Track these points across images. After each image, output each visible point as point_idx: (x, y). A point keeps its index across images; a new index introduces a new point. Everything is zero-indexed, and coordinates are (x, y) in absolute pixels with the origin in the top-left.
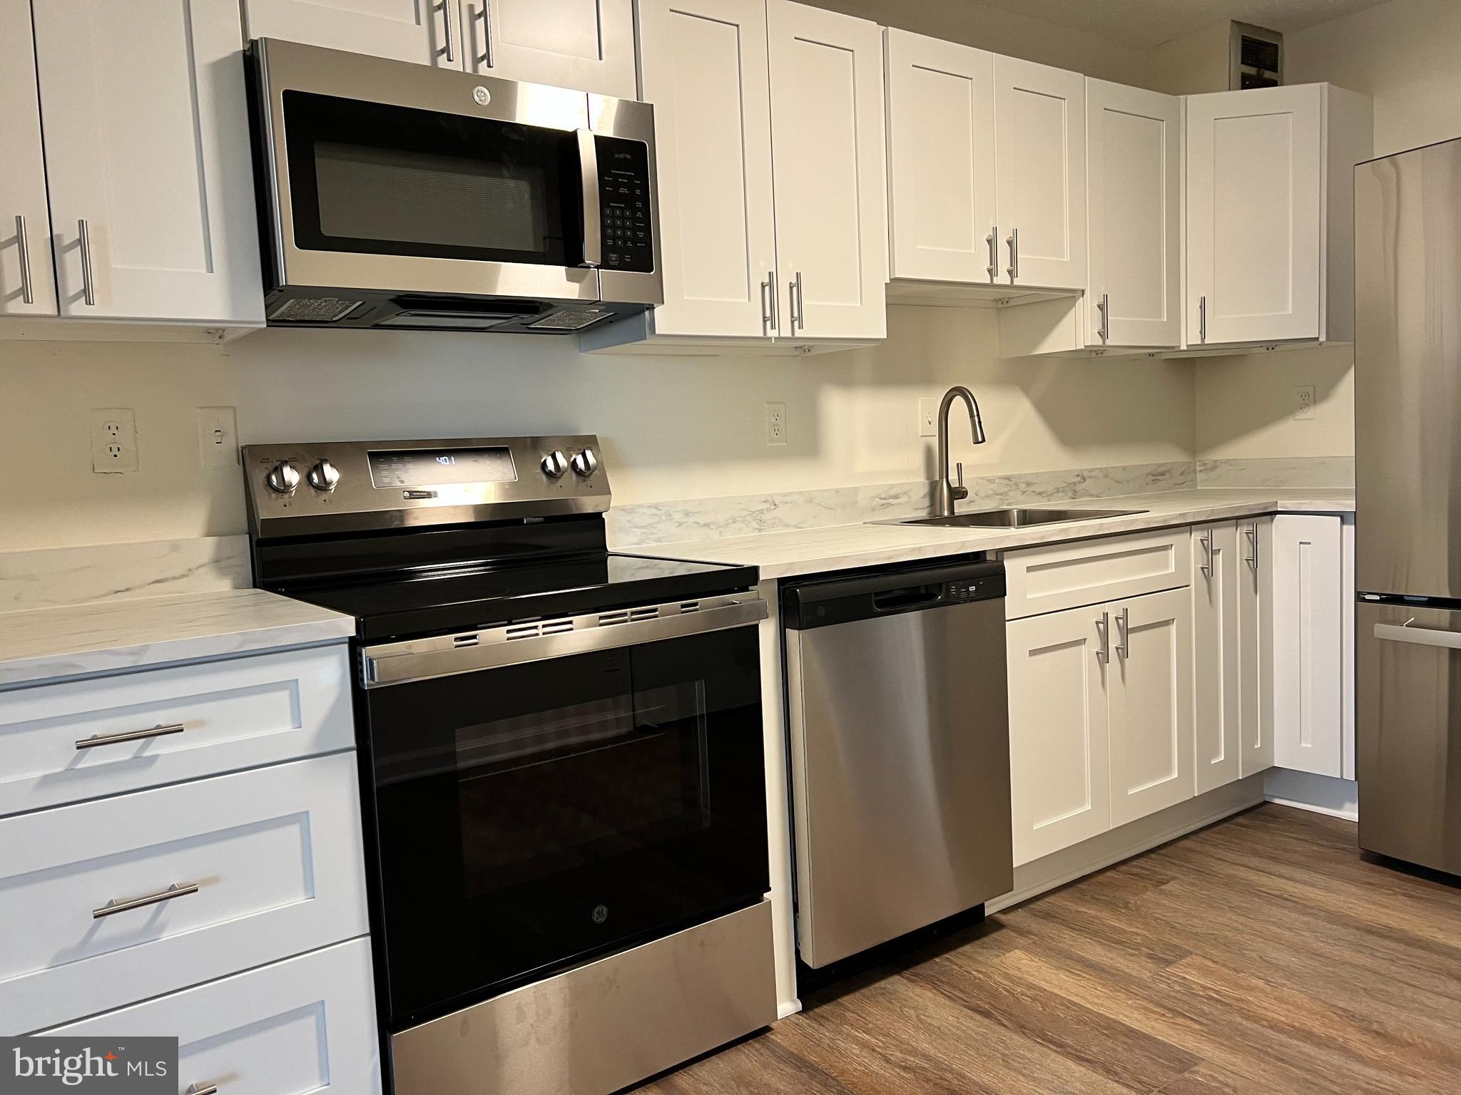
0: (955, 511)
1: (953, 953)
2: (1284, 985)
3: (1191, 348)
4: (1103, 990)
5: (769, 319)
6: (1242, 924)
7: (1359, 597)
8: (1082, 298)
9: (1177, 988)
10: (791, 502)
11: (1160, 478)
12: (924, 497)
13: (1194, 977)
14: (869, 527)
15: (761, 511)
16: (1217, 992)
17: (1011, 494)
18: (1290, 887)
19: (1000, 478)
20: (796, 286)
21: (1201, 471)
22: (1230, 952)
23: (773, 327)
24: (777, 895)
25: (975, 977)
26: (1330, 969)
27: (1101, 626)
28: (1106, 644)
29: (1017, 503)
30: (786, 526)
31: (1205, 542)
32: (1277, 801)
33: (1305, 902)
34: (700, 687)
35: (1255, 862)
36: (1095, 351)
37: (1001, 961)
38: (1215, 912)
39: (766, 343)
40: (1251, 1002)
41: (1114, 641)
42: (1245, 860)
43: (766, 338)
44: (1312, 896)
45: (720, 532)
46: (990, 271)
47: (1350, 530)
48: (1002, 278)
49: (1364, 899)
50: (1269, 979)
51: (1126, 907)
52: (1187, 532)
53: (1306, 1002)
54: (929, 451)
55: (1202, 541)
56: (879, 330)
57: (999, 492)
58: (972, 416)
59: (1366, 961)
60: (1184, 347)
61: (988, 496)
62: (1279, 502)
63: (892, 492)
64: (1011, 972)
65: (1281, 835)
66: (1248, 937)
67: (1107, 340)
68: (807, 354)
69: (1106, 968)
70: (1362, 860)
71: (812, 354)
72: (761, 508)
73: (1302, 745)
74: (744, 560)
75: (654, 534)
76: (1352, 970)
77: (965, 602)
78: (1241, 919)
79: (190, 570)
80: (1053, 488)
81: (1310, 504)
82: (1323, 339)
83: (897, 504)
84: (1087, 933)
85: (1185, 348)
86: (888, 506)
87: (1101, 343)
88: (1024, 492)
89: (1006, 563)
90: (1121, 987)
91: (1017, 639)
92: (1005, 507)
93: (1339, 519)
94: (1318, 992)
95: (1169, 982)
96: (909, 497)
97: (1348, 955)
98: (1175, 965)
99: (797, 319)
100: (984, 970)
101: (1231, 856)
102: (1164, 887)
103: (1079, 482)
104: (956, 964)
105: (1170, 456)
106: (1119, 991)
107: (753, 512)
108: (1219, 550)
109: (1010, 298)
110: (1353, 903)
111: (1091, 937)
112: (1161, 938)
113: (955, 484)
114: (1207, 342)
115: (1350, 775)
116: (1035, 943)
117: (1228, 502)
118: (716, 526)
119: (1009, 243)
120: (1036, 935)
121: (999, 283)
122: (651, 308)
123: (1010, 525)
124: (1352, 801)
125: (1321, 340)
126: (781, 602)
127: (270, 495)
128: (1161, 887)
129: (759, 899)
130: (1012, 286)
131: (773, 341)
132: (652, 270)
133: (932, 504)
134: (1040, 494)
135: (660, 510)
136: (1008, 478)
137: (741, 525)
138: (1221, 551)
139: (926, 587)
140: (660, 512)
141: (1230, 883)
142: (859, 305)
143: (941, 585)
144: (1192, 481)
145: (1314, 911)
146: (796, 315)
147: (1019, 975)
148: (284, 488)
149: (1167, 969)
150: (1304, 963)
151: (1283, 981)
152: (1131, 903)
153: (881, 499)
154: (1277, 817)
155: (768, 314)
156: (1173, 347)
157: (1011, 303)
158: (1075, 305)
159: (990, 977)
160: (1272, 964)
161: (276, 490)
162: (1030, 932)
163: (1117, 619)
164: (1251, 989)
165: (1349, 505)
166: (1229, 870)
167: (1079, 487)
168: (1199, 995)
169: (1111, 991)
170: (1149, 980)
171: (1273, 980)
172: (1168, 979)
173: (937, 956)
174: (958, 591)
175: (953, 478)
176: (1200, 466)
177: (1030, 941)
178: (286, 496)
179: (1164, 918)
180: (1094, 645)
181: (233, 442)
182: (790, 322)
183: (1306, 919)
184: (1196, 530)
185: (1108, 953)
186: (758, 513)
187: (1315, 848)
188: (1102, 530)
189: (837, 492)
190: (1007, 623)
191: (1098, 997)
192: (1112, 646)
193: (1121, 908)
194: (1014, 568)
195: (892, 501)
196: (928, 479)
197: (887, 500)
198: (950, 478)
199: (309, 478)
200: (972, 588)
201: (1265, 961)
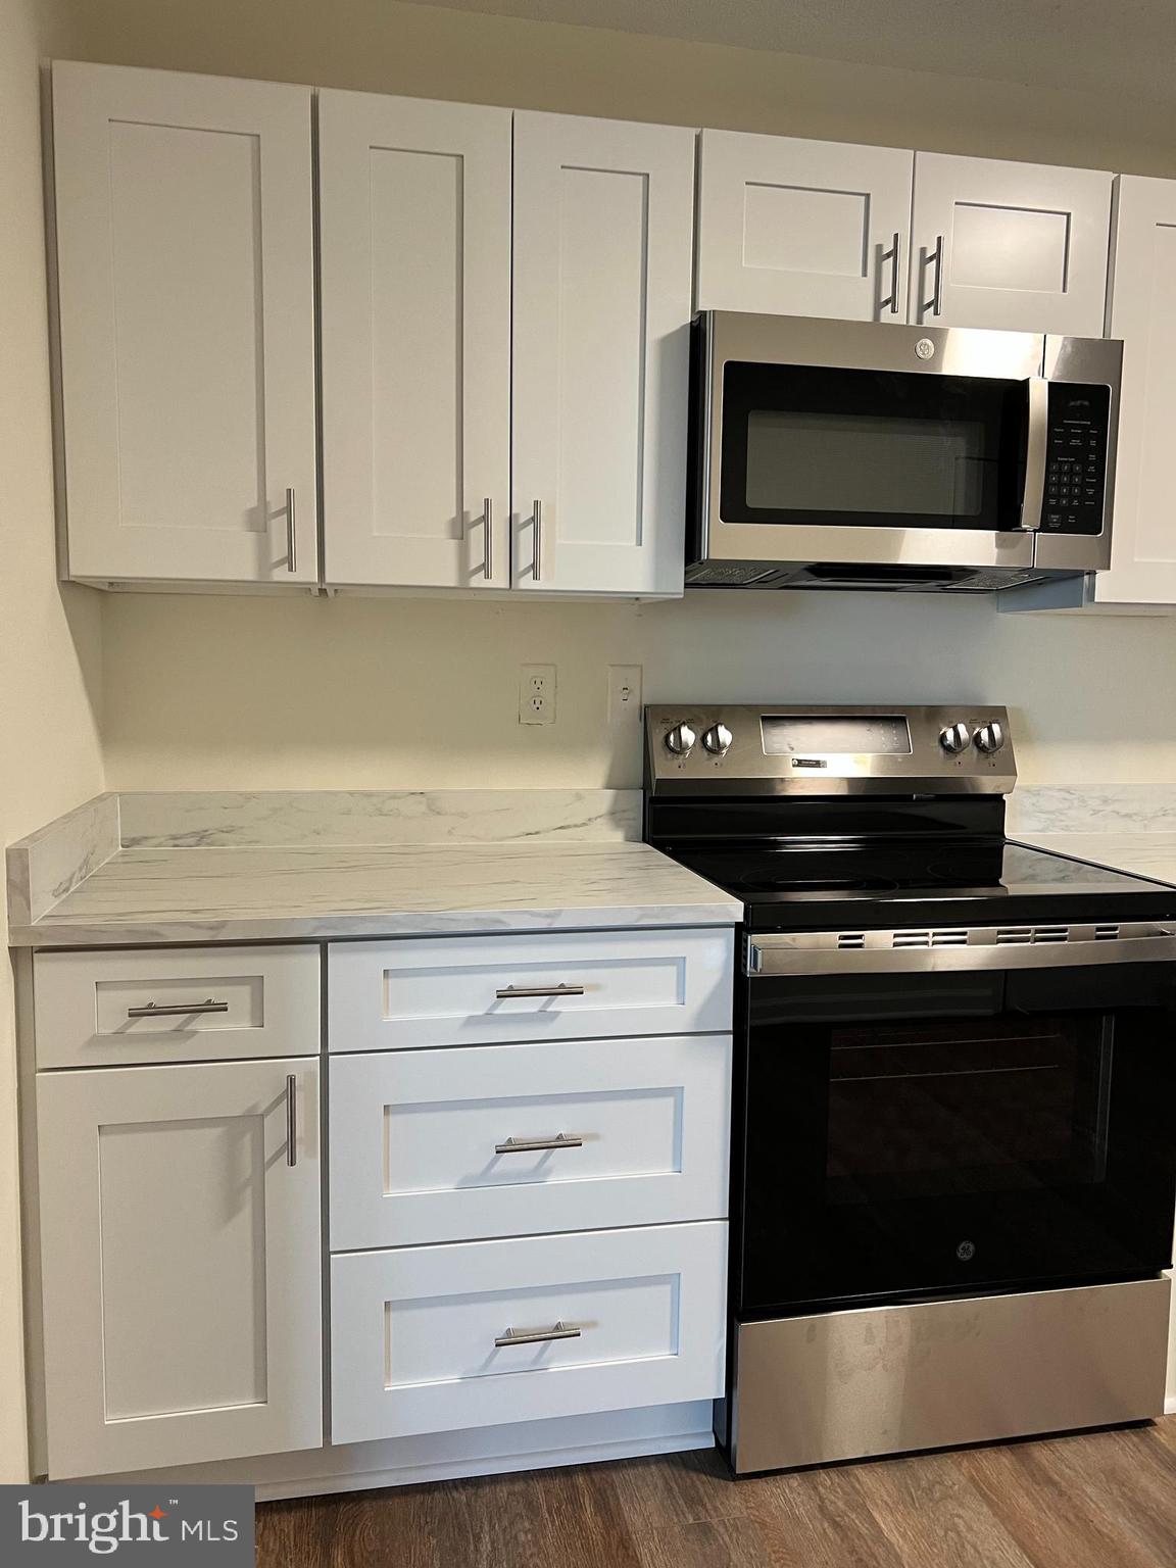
75: (1063, 821)
79: (590, 820)
118: (1141, 818)
122: (1092, 573)
127: (666, 755)
129: (1154, 1274)
132: (1100, 532)
135: (1072, 794)
137: (1172, 819)
140: (1073, 796)
148: (680, 749)
161: (672, 750)
178: (681, 757)
181: (638, 699)
199: (704, 739)
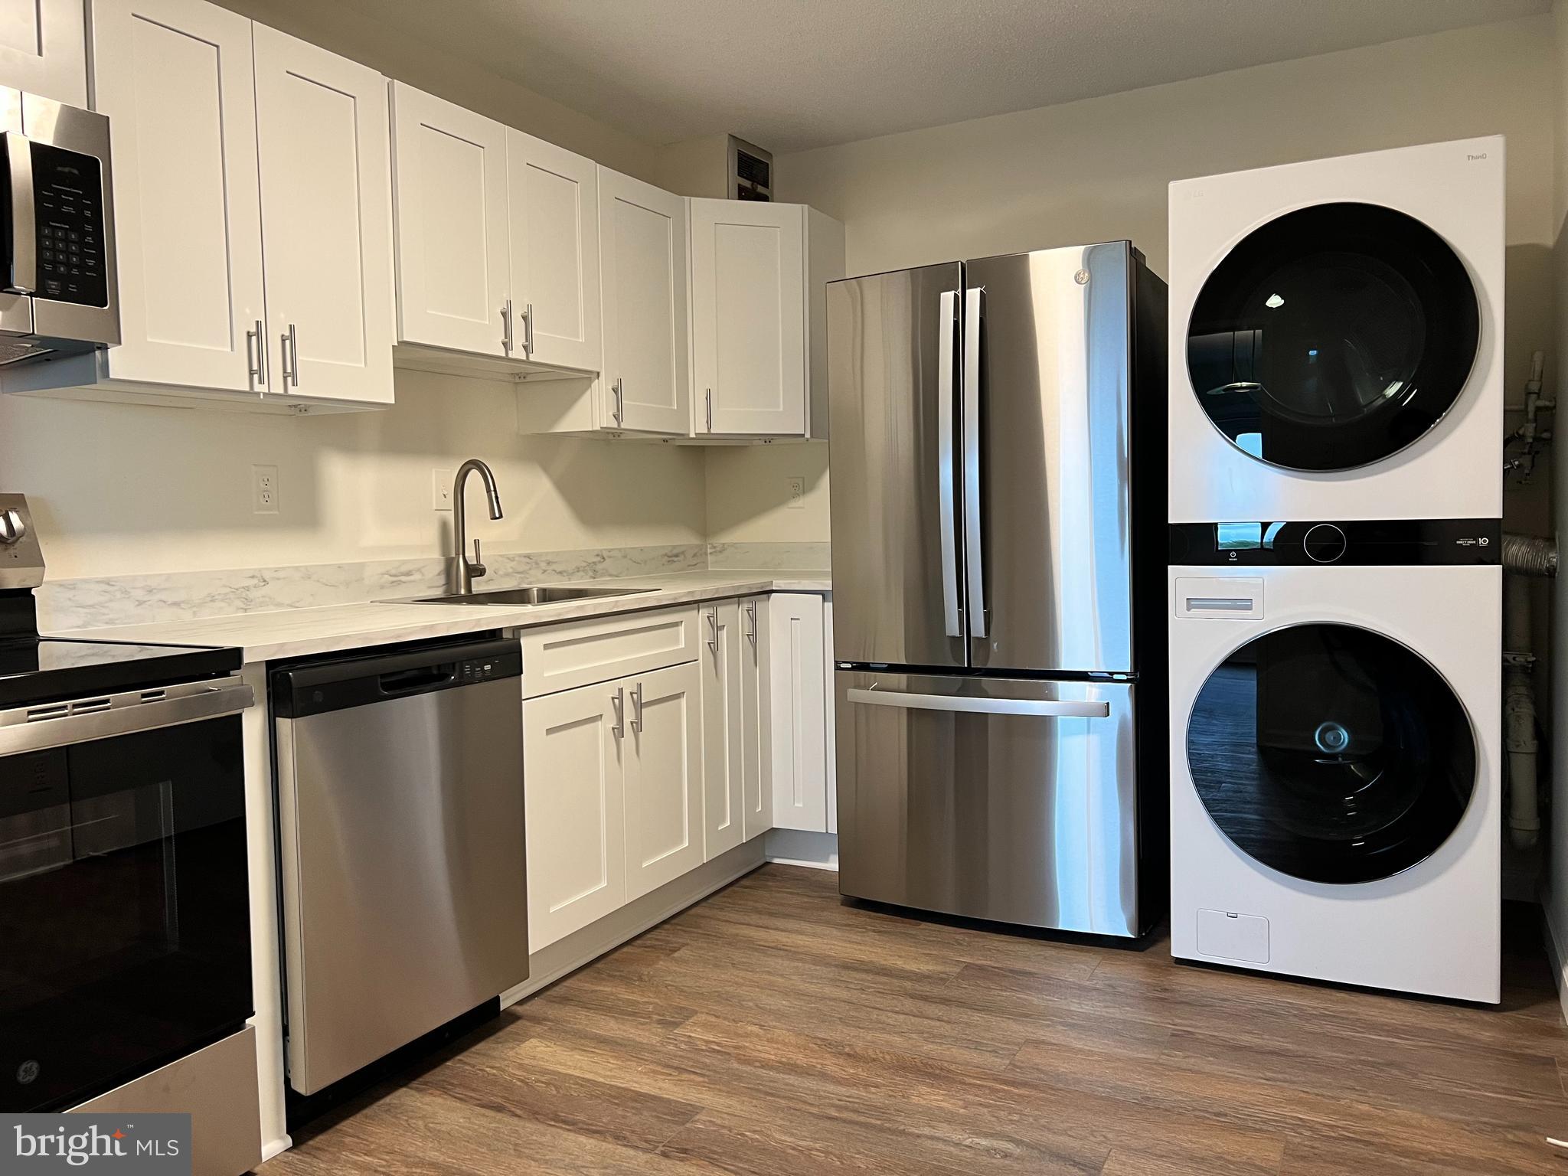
0: (473, 590)
1: (466, 1053)
2: (775, 1027)
3: (700, 436)
4: (615, 1062)
5: (255, 372)
6: (742, 978)
7: (837, 668)
8: (597, 380)
9: (683, 1046)
10: (284, 578)
11: (675, 559)
12: (439, 574)
13: (698, 1034)
14: (377, 606)
15: (247, 588)
16: (718, 1044)
17: (532, 572)
18: (783, 938)
19: (520, 556)
20: (289, 339)
21: (711, 553)
22: (731, 1006)
23: (261, 382)
24: (262, 1019)
25: (488, 1074)
26: (813, 1005)
27: (616, 701)
28: (621, 720)
29: (539, 581)
30: (279, 605)
31: (711, 619)
32: (777, 861)
33: (796, 950)
34: (165, 791)
35: (754, 918)
36: (613, 433)
37: (517, 1054)
38: (719, 971)
39: (254, 399)
40: (747, 1047)
41: (629, 716)
42: (747, 919)
43: (252, 393)
44: (802, 943)
45: (194, 612)
46: (505, 344)
47: (829, 606)
48: (517, 353)
49: (842, 940)
50: (763, 1023)
51: (641, 979)
52: (695, 609)
53: (793, 1039)
54: (444, 526)
55: (708, 617)
56: (386, 394)
57: (521, 570)
58: (488, 491)
59: (844, 994)
60: (692, 435)
61: (507, 575)
62: (774, 581)
63: (404, 569)
64: (526, 1062)
65: (779, 892)
66: (747, 989)
67: (622, 423)
68: (304, 414)
69: (619, 1040)
70: (842, 905)
71: (309, 414)
72: (247, 585)
73: (796, 805)
74: (226, 641)
75: (104, 614)
76: (831, 1003)
77: (480, 682)
78: (742, 974)
80: (574, 567)
81: (799, 583)
82: (808, 436)
83: (411, 582)
84: (603, 1010)
85: (694, 436)
86: (399, 584)
87: (616, 426)
88: (545, 571)
89: (523, 641)
90: (632, 1056)
91: (534, 717)
92: (525, 586)
93: (821, 596)
94: (803, 1028)
95: (676, 1042)
96: (423, 575)
97: (828, 990)
98: (683, 1025)
99: (290, 375)
100: (498, 1065)
101: (734, 916)
102: (676, 955)
103: (600, 562)
104: (469, 1064)
105: (683, 539)
106: (629, 1060)
107: (237, 589)
108: (724, 626)
109: (528, 374)
110: (834, 945)
111: (605, 1013)
112: (670, 1003)
113: (472, 562)
114: (712, 431)
115: (833, 829)
116: (550, 1029)
117: (729, 582)
118: (190, 606)
119: (525, 318)
120: (552, 1021)
121: (513, 357)
122: (104, 348)
123: (529, 603)
124: (835, 853)
125: (806, 436)
126: (271, 689)
128: (672, 955)
129: (239, 1026)
130: (527, 362)
131: (262, 397)
132: (106, 305)
133: (448, 582)
134: (560, 573)
135: (113, 585)
136: (528, 556)
137: (223, 604)
138: (725, 628)
139: (439, 667)
140: (115, 588)
141: (734, 942)
142: (363, 365)
143: (454, 664)
144: (704, 562)
145: (803, 956)
146: (289, 370)
147: (534, 1063)
149: (675, 1031)
150: (792, 1004)
151: (774, 1023)
152: (644, 975)
153: (391, 576)
154: (775, 876)
155: (255, 367)
156: (682, 435)
157: (528, 379)
158: (590, 386)
159: (504, 1071)
160: (765, 1009)
162: (545, 1019)
163: (631, 693)
164: (747, 1035)
165: (827, 585)
166: (732, 930)
167: (599, 567)
168: (702, 1050)
169: (623, 1061)
170: (658, 1044)
171: (766, 1024)
172: (676, 1040)
173: (447, 1059)
174: (473, 671)
175: (470, 555)
176: (710, 548)
177: (546, 1028)
179: (675, 984)
180: (610, 721)
182: (282, 377)
183: (796, 964)
184: (704, 607)
185: (621, 1026)
186: (243, 590)
187: (806, 900)
188: (618, 607)
189: (339, 567)
190: (523, 702)
191: (610, 1070)
192: (627, 721)
193: (634, 981)
194: (531, 647)
195: (403, 578)
196: (444, 556)
197: (398, 577)
198: (466, 555)
200: (487, 667)
201: (760, 1008)
